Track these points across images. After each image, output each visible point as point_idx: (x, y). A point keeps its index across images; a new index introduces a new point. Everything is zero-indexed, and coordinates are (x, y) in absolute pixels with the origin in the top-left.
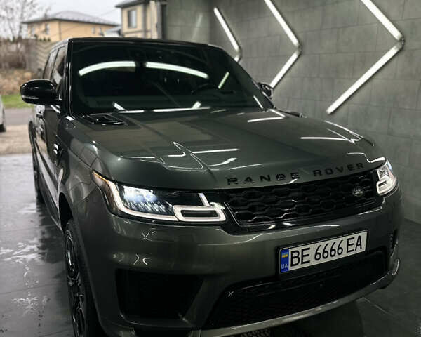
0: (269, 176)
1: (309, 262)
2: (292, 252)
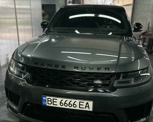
0: (51, 65)
1: (57, 105)
2: (48, 98)
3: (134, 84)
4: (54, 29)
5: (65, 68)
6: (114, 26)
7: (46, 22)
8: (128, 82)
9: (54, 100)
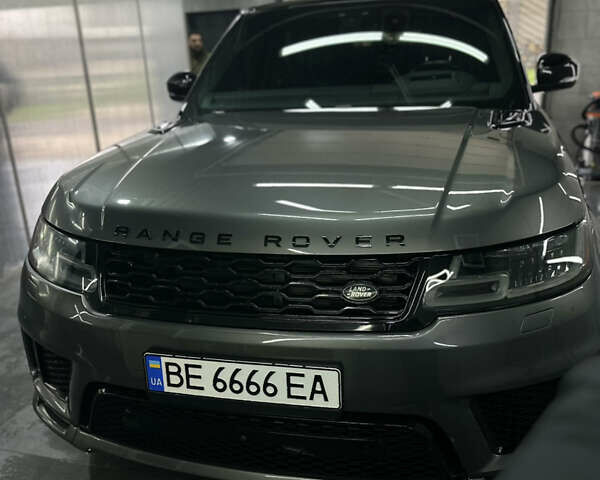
0: (178, 233)
1: (202, 388)
2: (168, 364)
3: (509, 297)
4: (213, 101)
5: (229, 244)
6: (453, 74)
7: (187, 77)
8: (487, 289)
9: (192, 371)
